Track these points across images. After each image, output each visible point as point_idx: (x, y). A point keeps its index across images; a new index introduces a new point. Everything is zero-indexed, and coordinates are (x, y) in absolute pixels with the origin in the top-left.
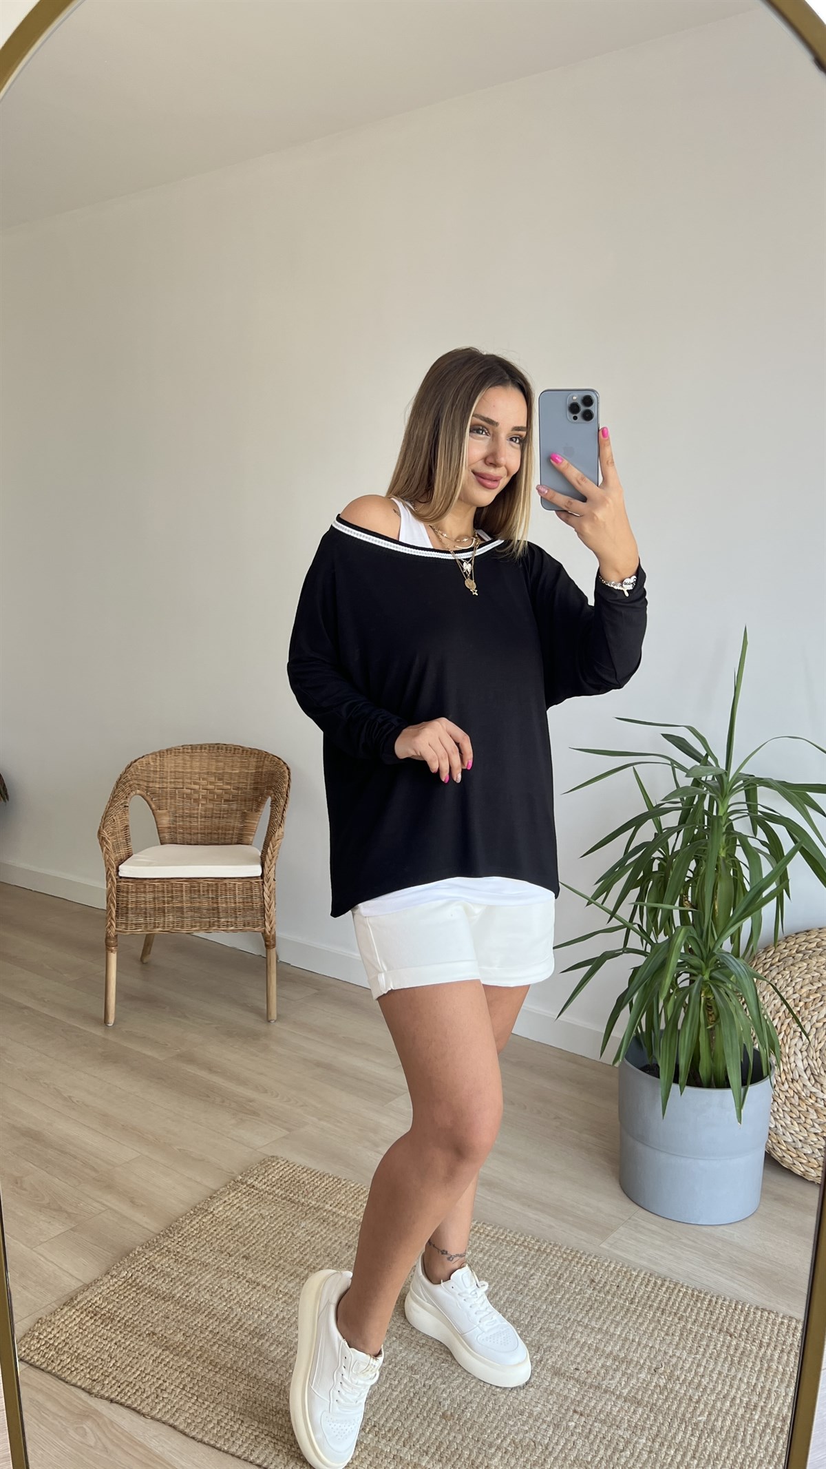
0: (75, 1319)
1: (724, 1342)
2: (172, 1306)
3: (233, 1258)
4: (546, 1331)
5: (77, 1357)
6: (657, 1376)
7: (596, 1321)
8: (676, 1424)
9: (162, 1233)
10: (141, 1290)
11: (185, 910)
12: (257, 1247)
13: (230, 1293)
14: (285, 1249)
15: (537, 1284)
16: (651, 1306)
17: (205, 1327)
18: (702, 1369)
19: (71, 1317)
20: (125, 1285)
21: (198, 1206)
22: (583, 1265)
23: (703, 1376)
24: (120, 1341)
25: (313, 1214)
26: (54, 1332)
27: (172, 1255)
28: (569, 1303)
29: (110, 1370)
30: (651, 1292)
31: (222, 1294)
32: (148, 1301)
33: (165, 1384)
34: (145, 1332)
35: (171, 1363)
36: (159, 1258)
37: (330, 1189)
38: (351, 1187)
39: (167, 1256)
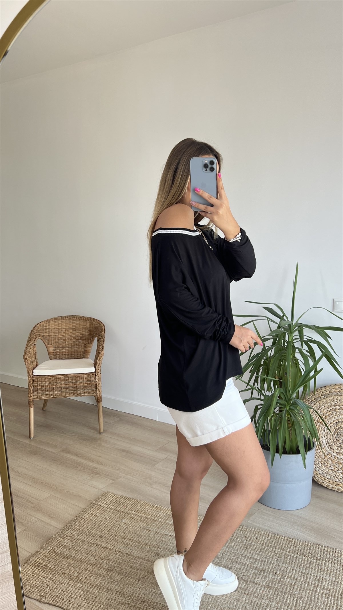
0: (30, 570)
1: (302, 559)
2: (71, 561)
3: (95, 538)
4: (229, 560)
5: (33, 586)
6: (276, 576)
7: (249, 554)
8: (286, 595)
9: (63, 529)
10: (57, 555)
11: (63, 388)
12: (105, 532)
13: (96, 553)
14: (117, 532)
16: (271, 546)
17: (86, 569)
18: (295, 571)
19: (28, 569)
20: (50, 553)
21: (78, 516)
22: (241, 530)
23: (295, 574)
24: (51, 578)
25: (127, 516)
27: (68, 538)
28: (237, 547)
29: (48, 591)
30: (270, 540)
31: (92, 554)
32: (61, 559)
33: (72, 595)
34: (61, 573)
35: (74, 585)
36: (63, 540)
37: (133, 504)
38: (143, 503)
39: (66, 539)
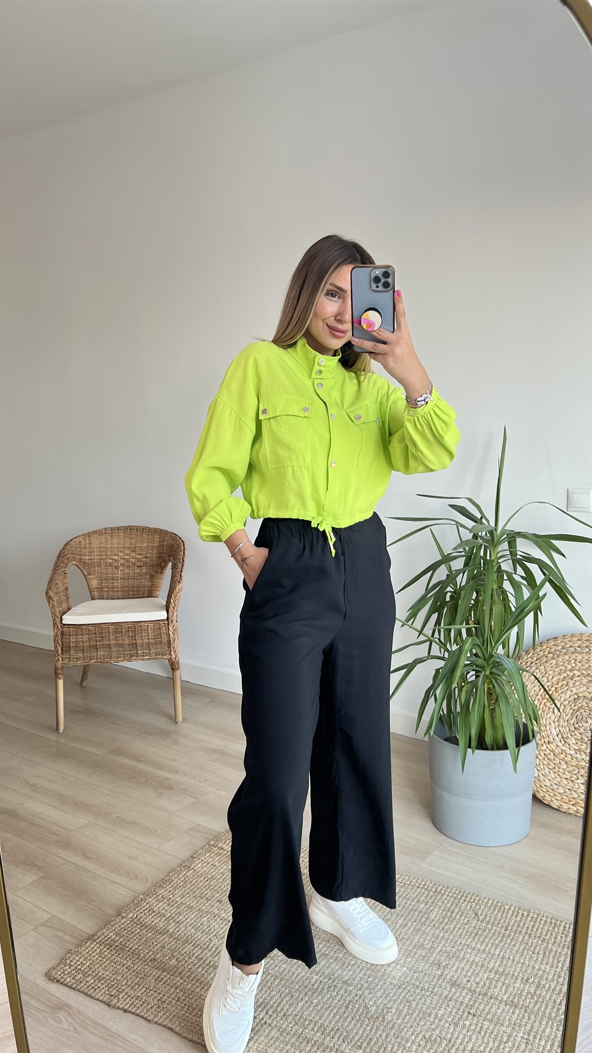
0: (96, 950)
2: (167, 938)
3: (210, 902)
4: (444, 953)
5: (99, 979)
6: (528, 985)
7: (481, 945)
9: (158, 885)
10: (144, 927)
13: (209, 928)
15: (435, 917)
16: (521, 932)
17: (192, 954)
18: (562, 980)
19: (93, 948)
20: (132, 923)
21: (183, 864)
22: (468, 902)
24: (130, 966)
26: (82, 960)
27: (165, 900)
28: (460, 932)
29: (123, 988)
30: (520, 921)
31: (203, 930)
32: (150, 935)
33: (164, 997)
35: (168, 981)
36: (156, 903)
39: (162, 901)
